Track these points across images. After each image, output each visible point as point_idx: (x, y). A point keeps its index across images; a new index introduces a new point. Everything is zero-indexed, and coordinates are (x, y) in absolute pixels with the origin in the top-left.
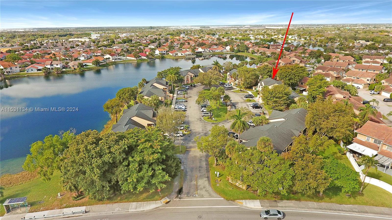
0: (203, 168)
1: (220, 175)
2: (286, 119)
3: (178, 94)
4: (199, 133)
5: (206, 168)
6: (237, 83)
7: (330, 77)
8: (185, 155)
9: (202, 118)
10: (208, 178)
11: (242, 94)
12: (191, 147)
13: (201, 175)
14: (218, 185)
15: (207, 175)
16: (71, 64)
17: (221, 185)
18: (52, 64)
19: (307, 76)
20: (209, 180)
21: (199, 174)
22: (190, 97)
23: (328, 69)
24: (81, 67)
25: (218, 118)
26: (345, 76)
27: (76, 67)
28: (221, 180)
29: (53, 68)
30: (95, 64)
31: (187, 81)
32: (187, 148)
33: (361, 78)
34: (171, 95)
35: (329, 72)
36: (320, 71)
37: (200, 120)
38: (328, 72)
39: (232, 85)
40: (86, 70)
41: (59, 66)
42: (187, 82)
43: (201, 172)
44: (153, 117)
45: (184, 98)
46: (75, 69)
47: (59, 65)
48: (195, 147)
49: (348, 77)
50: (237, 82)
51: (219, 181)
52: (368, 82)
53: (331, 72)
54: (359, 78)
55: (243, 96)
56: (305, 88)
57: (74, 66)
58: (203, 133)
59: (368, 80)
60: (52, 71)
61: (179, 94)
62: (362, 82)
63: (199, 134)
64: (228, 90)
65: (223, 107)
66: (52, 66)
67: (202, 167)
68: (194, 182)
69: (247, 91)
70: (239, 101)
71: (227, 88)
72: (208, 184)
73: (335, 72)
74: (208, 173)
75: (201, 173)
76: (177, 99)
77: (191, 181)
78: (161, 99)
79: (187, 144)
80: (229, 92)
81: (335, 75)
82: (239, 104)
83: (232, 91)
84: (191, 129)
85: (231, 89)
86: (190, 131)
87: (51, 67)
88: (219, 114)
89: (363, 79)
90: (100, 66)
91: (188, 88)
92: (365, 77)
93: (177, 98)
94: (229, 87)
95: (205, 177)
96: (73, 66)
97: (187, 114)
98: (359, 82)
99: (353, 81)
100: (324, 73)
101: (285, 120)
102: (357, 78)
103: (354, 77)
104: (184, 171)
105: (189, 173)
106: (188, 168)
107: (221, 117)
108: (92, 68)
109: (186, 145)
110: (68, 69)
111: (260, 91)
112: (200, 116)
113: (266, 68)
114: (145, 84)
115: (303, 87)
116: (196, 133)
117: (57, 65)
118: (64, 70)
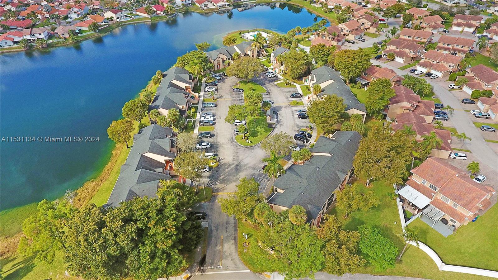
0: (230, 225)
1: (249, 236)
2: (333, 155)
3: (205, 91)
4: (230, 165)
5: (233, 225)
6: (283, 70)
7: (405, 58)
8: (211, 203)
9: (234, 137)
10: (235, 240)
11: (288, 90)
12: (218, 190)
13: (227, 236)
14: (246, 251)
15: (234, 236)
16: (59, 30)
17: (249, 250)
18: (33, 33)
19: (376, 52)
20: (236, 244)
21: (225, 235)
22: (221, 97)
23: (403, 46)
24: (74, 35)
25: (254, 137)
26: (423, 58)
27: (67, 35)
28: (250, 243)
29: (34, 39)
30: (93, 30)
31: (218, 65)
32: (213, 192)
33: (442, 63)
34: (197, 94)
35: (405, 50)
36: (393, 47)
37: (232, 142)
38: (403, 50)
39: (277, 72)
40: (81, 39)
41: (42, 36)
42: (219, 67)
43: (227, 230)
44: (171, 147)
45: (214, 99)
46: (65, 39)
47: (42, 34)
48: (223, 190)
49: (427, 61)
50: (283, 68)
51: (247, 245)
52: (450, 69)
53: (406, 50)
54: (439, 63)
55: (288, 93)
56: (368, 80)
57: (64, 35)
58: (233, 164)
59: (450, 66)
60: (34, 44)
61: (207, 91)
62: (443, 68)
63: (228, 168)
64: (271, 82)
65: (261, 117)
66: (32, 36)
67: (229, 222)
68: (219, 248)
69: (295, 84)
70: (283, 105)
71: (270, 78)
72: (234, 249)
73: (411, 51)
74: (235, 233)
75: (227, 232)
76: (204, 101)
77: (216, 246)
78: (182, 108)
79: (214, 184)
80: (272, 86)
81: (411, 55)
82: (283, 109)
83: (275, 85)
84: (220, 158)
85: (274, 81)
86: (219, 161)
87: (31, 38)
88: (256, 129)
89: (444, 64)
90: (100, 31)
91: (220, 79)
92: (447, 62)
93: (204, 99)
94: (272, 76)
95: (231, 239)
96: (62, 35)
97: (216, 131)
98: (439, 69)
99: (431, 66)
100: (398, 50)
101: (330, 155)
102: (437, 62)
103: (434, 61)
104: (209, 230)
105: (214, 233)
106: (213, 225)
107: (258, 136)
108: (89, 36)
109: (213, 186)
110: (56, 40)
111: (311, 86)
112: (232, 134)
113: (321, 51)
114: (162, 78)
115: (366, 80)
116: (225, 164)
117: (40, 34)
118: (51, 41)
